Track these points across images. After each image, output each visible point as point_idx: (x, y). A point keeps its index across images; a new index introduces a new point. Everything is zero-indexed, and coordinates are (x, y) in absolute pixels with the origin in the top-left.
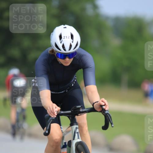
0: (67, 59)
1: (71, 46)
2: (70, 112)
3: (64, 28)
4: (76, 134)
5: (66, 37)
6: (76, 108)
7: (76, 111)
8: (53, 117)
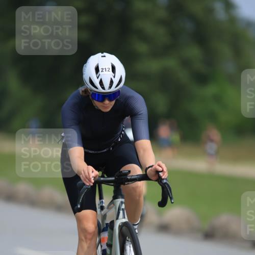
0: (107, 102)
1: (112, 82)
2: (113, 178)
3: (102, 56)
4: (121, 212)
5: (105, 69)
6: (122, 174)
7: (122, 179)
8: (88, 184)
